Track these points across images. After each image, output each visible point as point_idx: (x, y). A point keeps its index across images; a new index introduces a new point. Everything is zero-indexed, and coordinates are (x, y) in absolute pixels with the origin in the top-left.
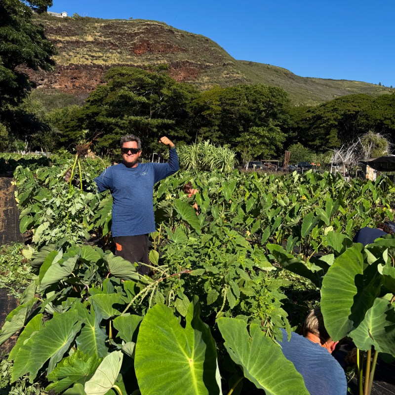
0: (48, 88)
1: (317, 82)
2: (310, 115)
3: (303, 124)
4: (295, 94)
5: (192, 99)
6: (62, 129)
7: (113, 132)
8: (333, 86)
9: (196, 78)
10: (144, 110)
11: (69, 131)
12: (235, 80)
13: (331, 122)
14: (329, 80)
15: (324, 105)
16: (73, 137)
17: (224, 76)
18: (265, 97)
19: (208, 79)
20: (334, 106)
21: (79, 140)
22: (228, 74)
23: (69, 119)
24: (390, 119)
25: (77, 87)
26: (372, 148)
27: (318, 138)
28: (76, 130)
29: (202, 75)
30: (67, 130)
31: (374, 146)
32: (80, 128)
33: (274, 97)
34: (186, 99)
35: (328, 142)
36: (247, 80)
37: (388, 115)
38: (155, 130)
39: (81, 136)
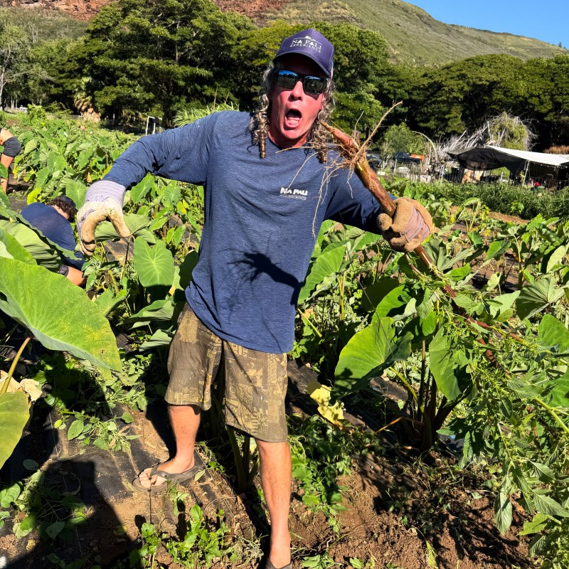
0: (47, 7)
1: (466, 32)
2: (426, 82)
3: (418, 94)
4: (428, 49)
5: (239, 39)
6: (54, 73)
7: (118, 82)
8: (489, 41)
9: (278, 9)
10: (168, 50)
11: (64, 78)
12: (338, 18)
13: (455, 94)
14: (485, 31)
15: (448, 68)
16: (69, 88)
17: (323, 10)
18: (351, 44)
19: (297, 14)
20: (461, 70)
21: (75, 92)
22: (328, 8)
23: (66, 58)
24: (538, 96)
25: (93, 10)
26: (504, 138)
27: (433, 118)
28: (75, 76)
29: (288, 5)
30: (62, 75)
31: (507, 135)
32: (80, 73)
33: (365, 46)
34: (230, 38)
35: (447, 125)
36: (357, 20)
37: (535, 90)
38: (182, 83)
39: (78, 86)
